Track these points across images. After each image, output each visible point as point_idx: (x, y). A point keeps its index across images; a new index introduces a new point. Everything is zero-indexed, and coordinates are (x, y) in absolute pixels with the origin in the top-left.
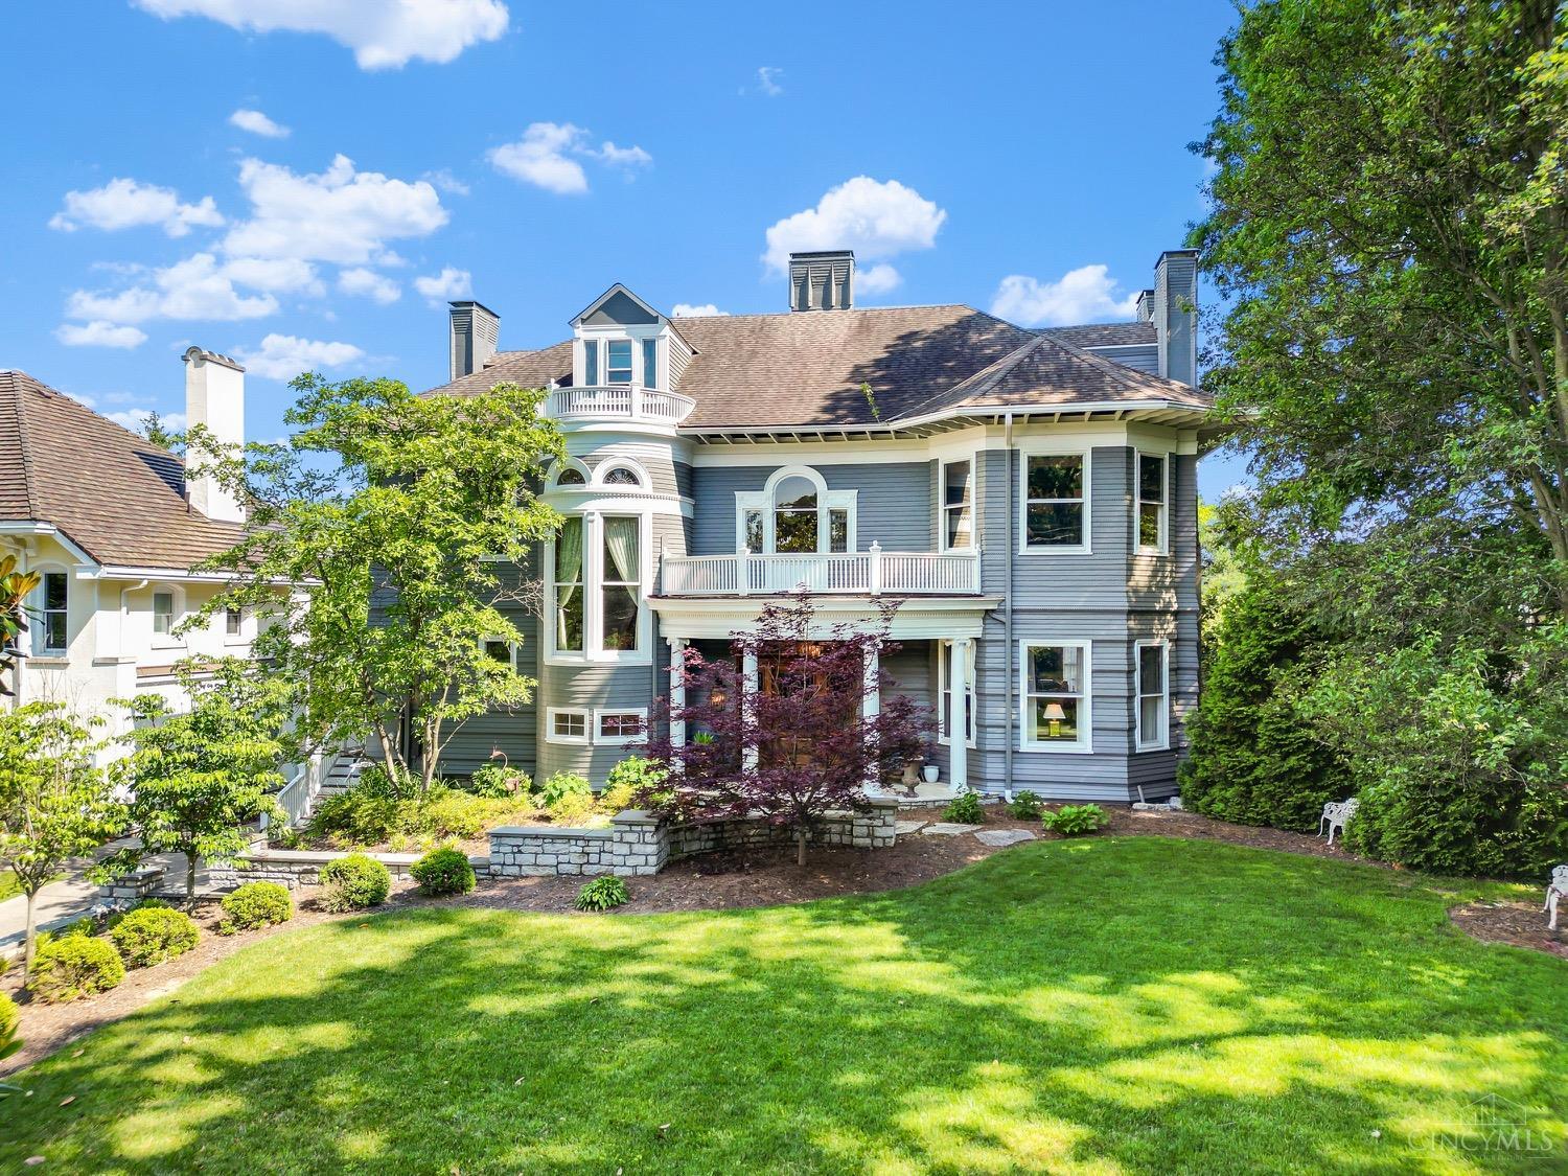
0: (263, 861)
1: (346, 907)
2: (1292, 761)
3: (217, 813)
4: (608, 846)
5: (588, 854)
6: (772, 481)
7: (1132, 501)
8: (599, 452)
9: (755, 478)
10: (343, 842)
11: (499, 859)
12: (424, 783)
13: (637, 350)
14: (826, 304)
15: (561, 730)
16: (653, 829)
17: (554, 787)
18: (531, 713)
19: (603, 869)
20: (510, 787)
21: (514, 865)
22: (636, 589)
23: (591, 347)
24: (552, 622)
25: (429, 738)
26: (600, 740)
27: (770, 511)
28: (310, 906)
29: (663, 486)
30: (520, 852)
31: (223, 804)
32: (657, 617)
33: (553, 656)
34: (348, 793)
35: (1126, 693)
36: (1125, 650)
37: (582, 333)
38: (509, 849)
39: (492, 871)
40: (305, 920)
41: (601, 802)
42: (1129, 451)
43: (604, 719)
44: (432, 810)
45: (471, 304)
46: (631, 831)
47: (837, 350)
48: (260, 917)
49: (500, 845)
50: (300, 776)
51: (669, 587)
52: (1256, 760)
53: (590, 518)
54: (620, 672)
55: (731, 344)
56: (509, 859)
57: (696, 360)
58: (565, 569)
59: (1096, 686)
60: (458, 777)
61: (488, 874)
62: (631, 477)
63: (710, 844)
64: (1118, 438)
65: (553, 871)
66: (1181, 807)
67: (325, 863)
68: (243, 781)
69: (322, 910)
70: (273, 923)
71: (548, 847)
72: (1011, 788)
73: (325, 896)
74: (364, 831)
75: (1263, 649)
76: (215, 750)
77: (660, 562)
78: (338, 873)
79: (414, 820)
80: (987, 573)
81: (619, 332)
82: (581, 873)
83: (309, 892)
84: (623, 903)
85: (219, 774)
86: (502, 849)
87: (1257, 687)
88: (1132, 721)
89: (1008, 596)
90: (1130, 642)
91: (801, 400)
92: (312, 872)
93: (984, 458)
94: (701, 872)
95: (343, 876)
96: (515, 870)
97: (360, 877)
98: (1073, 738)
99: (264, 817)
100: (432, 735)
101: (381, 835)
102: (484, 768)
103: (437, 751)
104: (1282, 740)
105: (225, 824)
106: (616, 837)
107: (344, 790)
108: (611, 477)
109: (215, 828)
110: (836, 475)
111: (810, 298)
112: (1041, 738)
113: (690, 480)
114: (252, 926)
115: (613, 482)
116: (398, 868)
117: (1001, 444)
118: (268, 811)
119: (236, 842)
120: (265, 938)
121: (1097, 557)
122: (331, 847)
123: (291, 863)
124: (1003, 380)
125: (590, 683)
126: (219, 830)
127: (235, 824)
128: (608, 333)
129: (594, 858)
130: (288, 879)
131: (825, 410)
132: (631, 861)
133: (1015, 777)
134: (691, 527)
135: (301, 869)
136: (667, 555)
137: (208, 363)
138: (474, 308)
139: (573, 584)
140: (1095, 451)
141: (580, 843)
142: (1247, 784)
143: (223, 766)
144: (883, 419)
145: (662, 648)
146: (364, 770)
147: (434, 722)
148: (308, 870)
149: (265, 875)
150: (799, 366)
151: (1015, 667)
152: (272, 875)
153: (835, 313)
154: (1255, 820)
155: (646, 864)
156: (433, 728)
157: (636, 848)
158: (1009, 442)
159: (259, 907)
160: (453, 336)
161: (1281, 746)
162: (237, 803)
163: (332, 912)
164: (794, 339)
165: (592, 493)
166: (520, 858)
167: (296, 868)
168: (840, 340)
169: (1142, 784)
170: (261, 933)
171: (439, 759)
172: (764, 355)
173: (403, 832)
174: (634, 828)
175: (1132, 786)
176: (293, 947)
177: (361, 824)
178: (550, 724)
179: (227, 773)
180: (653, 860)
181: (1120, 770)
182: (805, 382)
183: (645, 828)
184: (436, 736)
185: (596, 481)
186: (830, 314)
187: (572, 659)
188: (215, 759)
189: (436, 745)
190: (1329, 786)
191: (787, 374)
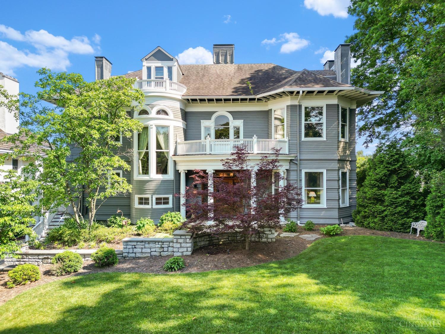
0: (27, 255)
1: (64, 273)
2: (399, 209)
3: (6, 235)
4: (171, 244)
5: (163, 248)
6: (214, 117)
7: (339, 122)
8: (154, 103)
9: (208, 115)
10: (59, 246)
11: (127, 251)
12: (90, 223)
13: (166, 70)
14: (226, 62)
15: (140, 203)
16: (190, 237)
17: (141, 223)
18: (129, 197)
19: (169, 253)
20: (124, 223)
21: (133, 253)
22: (168, 153)
23: (149, 69)
24: (137, 165)
25: (92, 206)
26: (155, 206)
27: (213, 127)
28: (48, 273)
29: (176, 116)
30: (135, 248)
31: (8, 231)
32: (175, 163)
33: (137, 176)
34: (60, 227)
35: (337, 187)
36: (337, 173)
37: (146, 64)
38: (131, 247)
39: (124, 255)
40: (46, 280)
41: (159, 228)
42: (338, 105)
43: (157, 199)
44: (95, 233)
45: (102, 58)
46: (181, 238)
47: (232, 75)
48: (25, 280)
49: (127, 245)
50: (40, 222)
51: (179, 152)
52: (385, 208)
53: (151, 127)
54: (163, 181)
55: (195, 73)
56: (131, 251)
57: (184, 77)
58: (141, 145)
59: (328, 185)
60: (102, 221)
61: (122, 257)
62: (166, 113)
63: (207, 242)
64: (334, 101)
65: (149, 255)
66: (355, 225)
67: (54, 255)
68: (17, 221)
69: (53, 275)
70: (31, 282)
71: (147, 246)
72: (299, 220)
73: (55, 269)
74: (67, 241)
75: (386, 171)
76: (5, 208)
77: (176, 144)
78: (60, 259)
79: (87, 236)
80: (290, 147)
81: (159, 64)
82: (160, 255)
83: (47, 267)
84: (184, 268)
85: (7, 218)
86: (128, 247)
87: (384, 184)
88: (339, 197)
89: (298, 155)
90: (339, 170)
91: (223, 89)
92: (48, 258)
93: (290, 108)
94: (209, 253)
95: (62, 260)
96: (133, 255)
97: (70, 261)
98: (319, 203)
99: (27, 237)
100: (93, 205)
101: (74, 243)
102: (112, 217)
103: (95, 211)
104: (395, 201)
105: (10, 240)
106: (175, 241)
107: (58, 227)
108: (158, 112)
109: (5, 241)
110: (236, 115)
111: (220, 60)
112: (308, 203)
113: (185, 115)
114: (22, 283)
115: (159, 114)
116: (84, 256)
117: (296, 103)
118: (29, 234)
119: (15, 248)
120: (28, 288)
121: (328, 141)
122: (54, 248)
123: (39, 255)
124: (295, 81)
125: (152, 186)
126: (7, 242)
127: (14, 240)
128: (154, 64)
129: (165, 249)
130: (38, 262)
131: (233, 92)
132: (181, 250)
133: (301, 217)
134: (185, 131)
135: (43, 257)
136: (179, 141)
137: (5, 78)
138: (104, 59)
139: (145, 150)
140: (327, 105)
141: (160, 243)
142: (382, 217)
143: (9, 215)
144: (254, 94)
145: (177, 174)
146: (65, 219)
147: (94, 200)
148: (46, 257)
149: (28, 260)
150: (220, 79)
151: (301, 179)
152: (31, 260)
153: (229, 65)
154: (387, 229)
155: (187, 251)
156: (93, 203)
157: (183, 245)
158: (299, 102)
159: (25, 275)
160: (96, 68)
161: (395, 204)
162: (15, 231)
163: (58, 276)
164: (216, 71)
165: (151, 118)
166: (135, 250)
167: (41, 257)
168: (233, 72)
169: (342, 218)
170: (26, 287)
171: (95, 215)
172: (208, 76)
173: (83, 242)
174: (182, 237)
175: (339, 219)
176: (41, 293)
177: (66, 239)
178: (136, 201)
179: (10, 218)
180: (190, 249)
181: (335, 214)
182: (223, 84)
183: (187, 237)
184: (95, 206)
185: (153, 113)
186: (227, 65)
187: (145, 178)
188: (5, 212)
189: (94, 209)
190: (412, 217)
191: (216, 81)
